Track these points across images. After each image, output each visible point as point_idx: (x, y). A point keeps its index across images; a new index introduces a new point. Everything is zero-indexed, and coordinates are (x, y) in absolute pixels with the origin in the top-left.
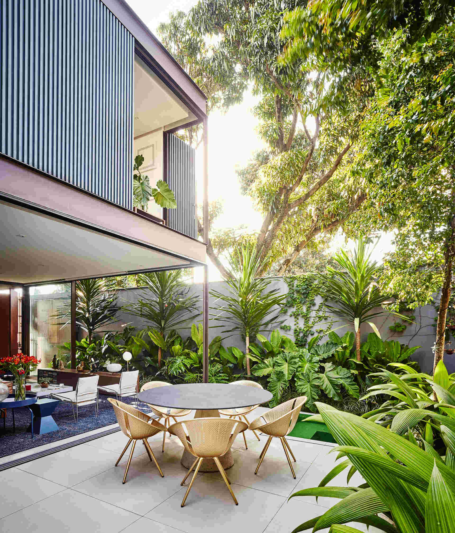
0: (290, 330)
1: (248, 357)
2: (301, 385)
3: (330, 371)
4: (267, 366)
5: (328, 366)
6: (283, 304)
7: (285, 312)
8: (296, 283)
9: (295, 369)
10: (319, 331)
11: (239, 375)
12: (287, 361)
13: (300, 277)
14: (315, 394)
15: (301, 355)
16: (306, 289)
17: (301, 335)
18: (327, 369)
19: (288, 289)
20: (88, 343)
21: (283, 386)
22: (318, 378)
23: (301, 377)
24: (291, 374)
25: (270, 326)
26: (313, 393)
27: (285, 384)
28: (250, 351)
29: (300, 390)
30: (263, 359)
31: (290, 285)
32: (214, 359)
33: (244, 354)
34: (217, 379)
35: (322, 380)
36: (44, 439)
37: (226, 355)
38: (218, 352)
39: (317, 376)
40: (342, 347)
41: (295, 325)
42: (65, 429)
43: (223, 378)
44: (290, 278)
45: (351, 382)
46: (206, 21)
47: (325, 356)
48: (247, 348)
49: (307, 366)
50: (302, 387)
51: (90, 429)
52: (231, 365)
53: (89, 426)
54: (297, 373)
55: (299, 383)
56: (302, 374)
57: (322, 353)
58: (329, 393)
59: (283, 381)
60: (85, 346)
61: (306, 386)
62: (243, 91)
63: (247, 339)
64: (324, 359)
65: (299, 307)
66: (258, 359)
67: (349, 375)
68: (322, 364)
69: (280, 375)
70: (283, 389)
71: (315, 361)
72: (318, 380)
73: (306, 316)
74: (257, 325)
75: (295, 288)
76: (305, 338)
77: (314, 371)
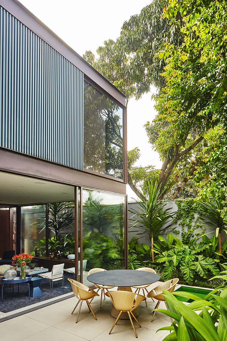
0: (179, 233)
1: (153, 250)
2: (183, 269)
3: (201, 260)
4: (164, 256)
5: (200, 257)
6: (175, 217)
7: (176, 223)
8: (182, 204)
9: (180, 259)
10: (197, 234)
11: (148, 261)
12: (175, 254)
13: (185, 201)
14: (192, 274)
15: (184, 250)
16: (188, 208)
17: (186, 236)
18: (200, 259)
19: (177, 208)
20: (56, 240)
21: (173, 269)
22: (194, 265)
23: (184, 264)
24: (178, 262)
25: (166, 231)
26: (191, 274)
27: (174, 268)
28: (154, 246)
29: (183, 272)
30: (161, 252)
31: (179, 206)
32: (132, 251)
33: (151, 248)
34: (133, 264)
35: (196, 266)
36: (36, 300)
37: (139, 249)
38: (135, 247)
39: (193, 264)
40: (209, 246)
41: (182, 230)
42: (46, 294)
43: (137, 263)
44: (179, 201)
45: (214, 267)
46: (126, 48)
47: (199, 251)
48: (152, 245)
49: (187, 257)
50: (184, 270)
51: (60, 295)
52: (143, 255)
53: (59, 293)
54: (181, 262)
55: (183, 268)
56: (184, 262)
57: (198, 248)
58: (201, 273)
59: (173, 266)
60: (54, 242)
61: (186, 269)
62: (149, 85)
63: (152, 239)
64: (198, 252)
65: (185, 219)
66: (159, 251)
67: (213, 263)
68: (197, 256)
69: (171, 262)
70: (173, 271)
71: (192, 254)
72: (194, 266)
73: (189, 224)
74: (158, 231)
75: (182, 207)
76: (189, 238)
77: (192, 260)
